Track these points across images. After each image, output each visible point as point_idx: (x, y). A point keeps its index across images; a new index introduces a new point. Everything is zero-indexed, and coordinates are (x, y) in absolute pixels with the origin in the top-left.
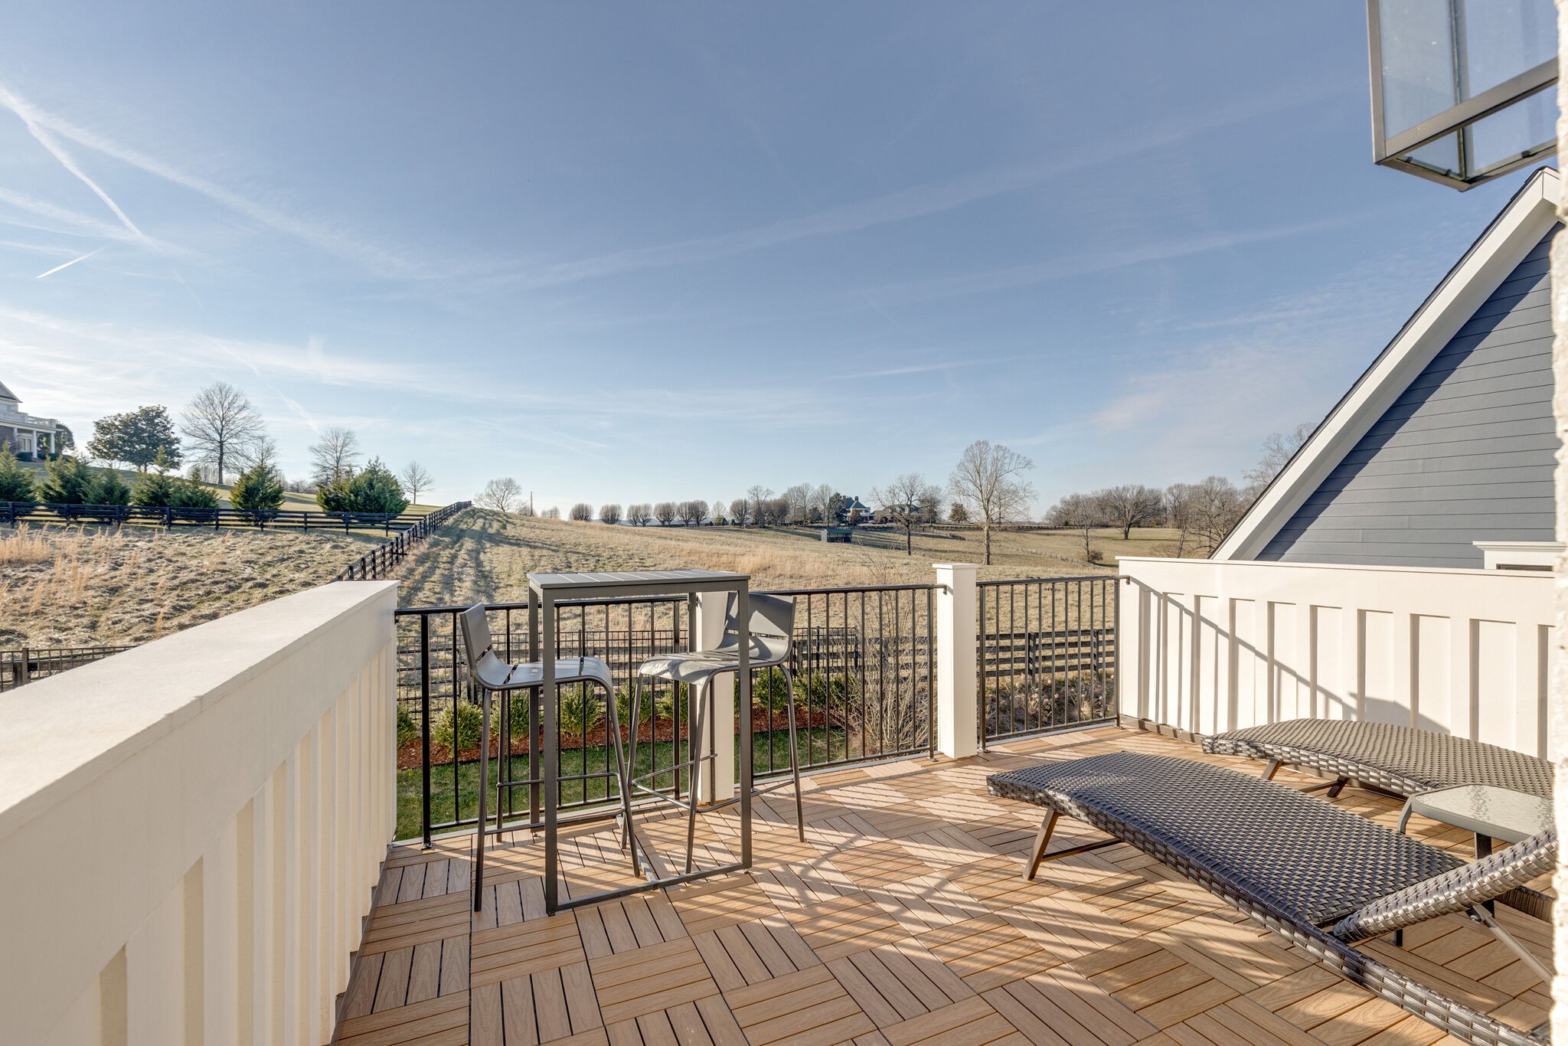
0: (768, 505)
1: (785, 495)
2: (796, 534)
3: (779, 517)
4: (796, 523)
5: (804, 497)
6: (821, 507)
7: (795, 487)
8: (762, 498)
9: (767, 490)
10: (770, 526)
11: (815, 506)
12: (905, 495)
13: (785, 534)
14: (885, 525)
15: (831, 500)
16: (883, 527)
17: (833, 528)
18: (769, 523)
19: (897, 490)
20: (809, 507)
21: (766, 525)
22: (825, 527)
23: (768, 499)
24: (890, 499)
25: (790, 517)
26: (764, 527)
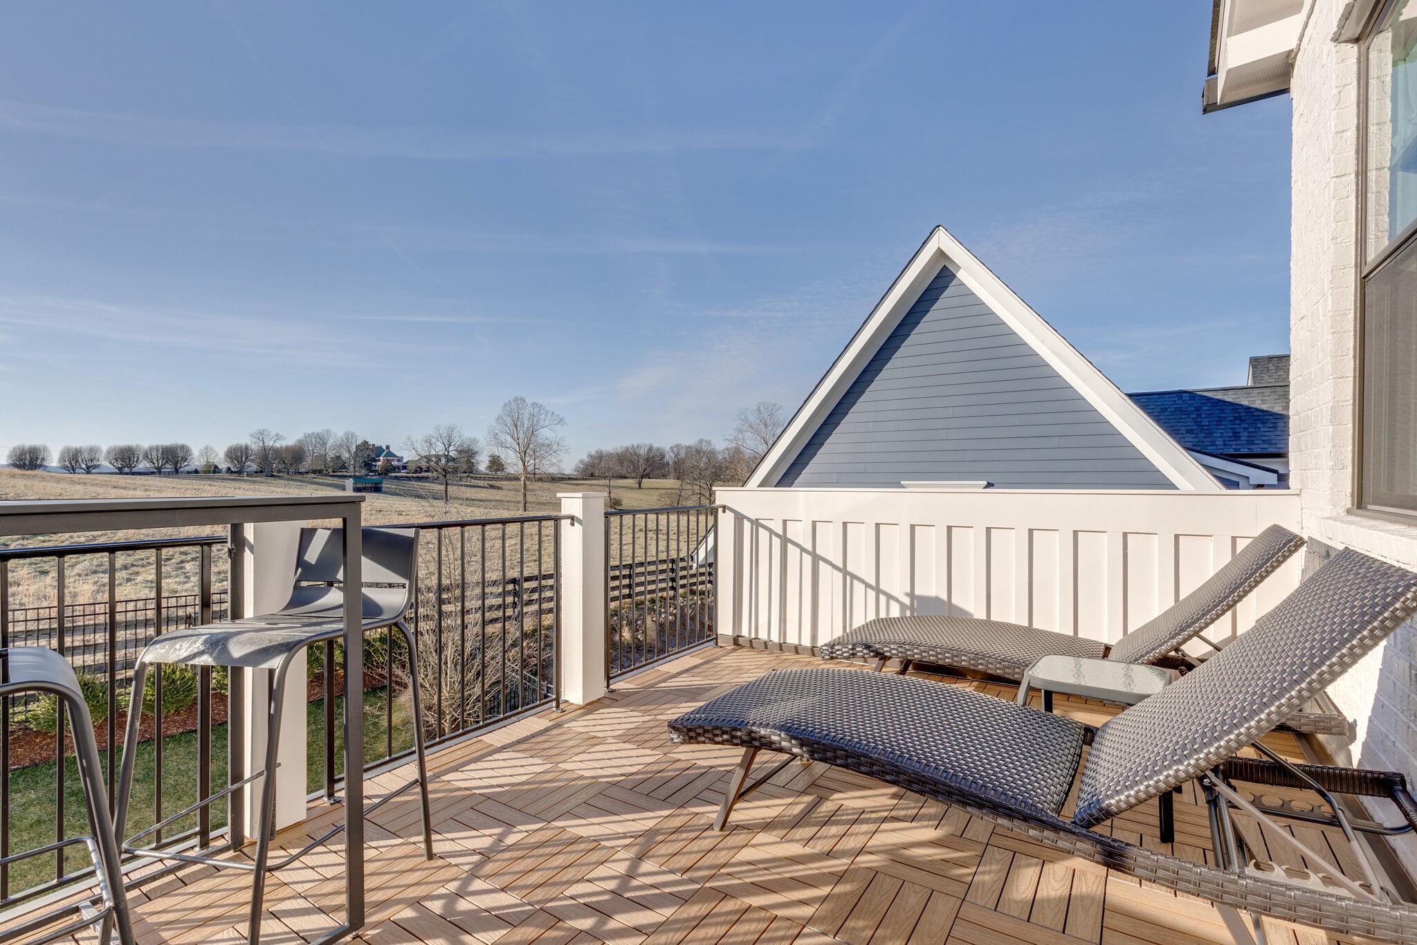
0: (277, 452)
1: (300, 441)
2: (315, 483)
3: (291, 464)
4: (314, 472)
5: (324, 444)
6: (346, 455)
7: (313, 433)
8: (269, 443)
9: (277, 435)
10: (281, 474)
11: (338, 454)
12: (442, 446)
13: (300, 484)
14: (420, 475)
15: (358, 447)
16: (418, 477)
17: (360, 477)
18: (279, 471)
19: (433, 440)
20: (331, 454)
21: (275, 474)
22: (350, 477)
23: (278, 445)
24: (426, 449)
25: (305, 465)
26: (272, 476)
